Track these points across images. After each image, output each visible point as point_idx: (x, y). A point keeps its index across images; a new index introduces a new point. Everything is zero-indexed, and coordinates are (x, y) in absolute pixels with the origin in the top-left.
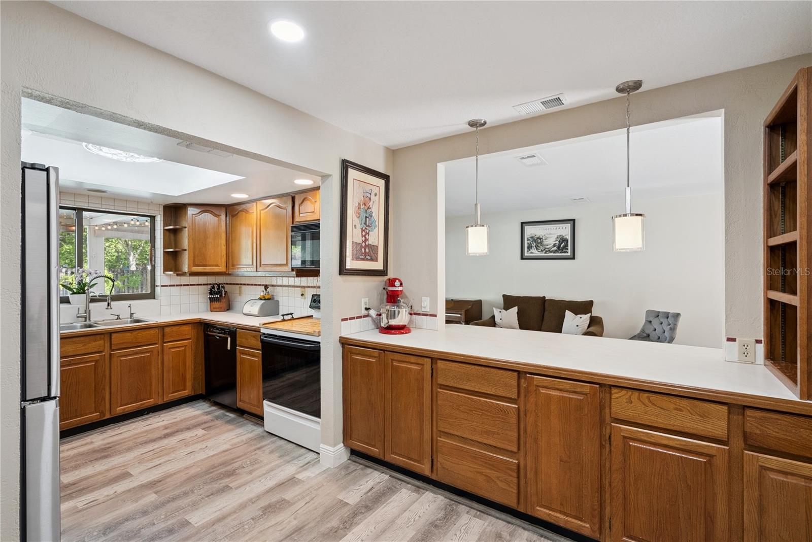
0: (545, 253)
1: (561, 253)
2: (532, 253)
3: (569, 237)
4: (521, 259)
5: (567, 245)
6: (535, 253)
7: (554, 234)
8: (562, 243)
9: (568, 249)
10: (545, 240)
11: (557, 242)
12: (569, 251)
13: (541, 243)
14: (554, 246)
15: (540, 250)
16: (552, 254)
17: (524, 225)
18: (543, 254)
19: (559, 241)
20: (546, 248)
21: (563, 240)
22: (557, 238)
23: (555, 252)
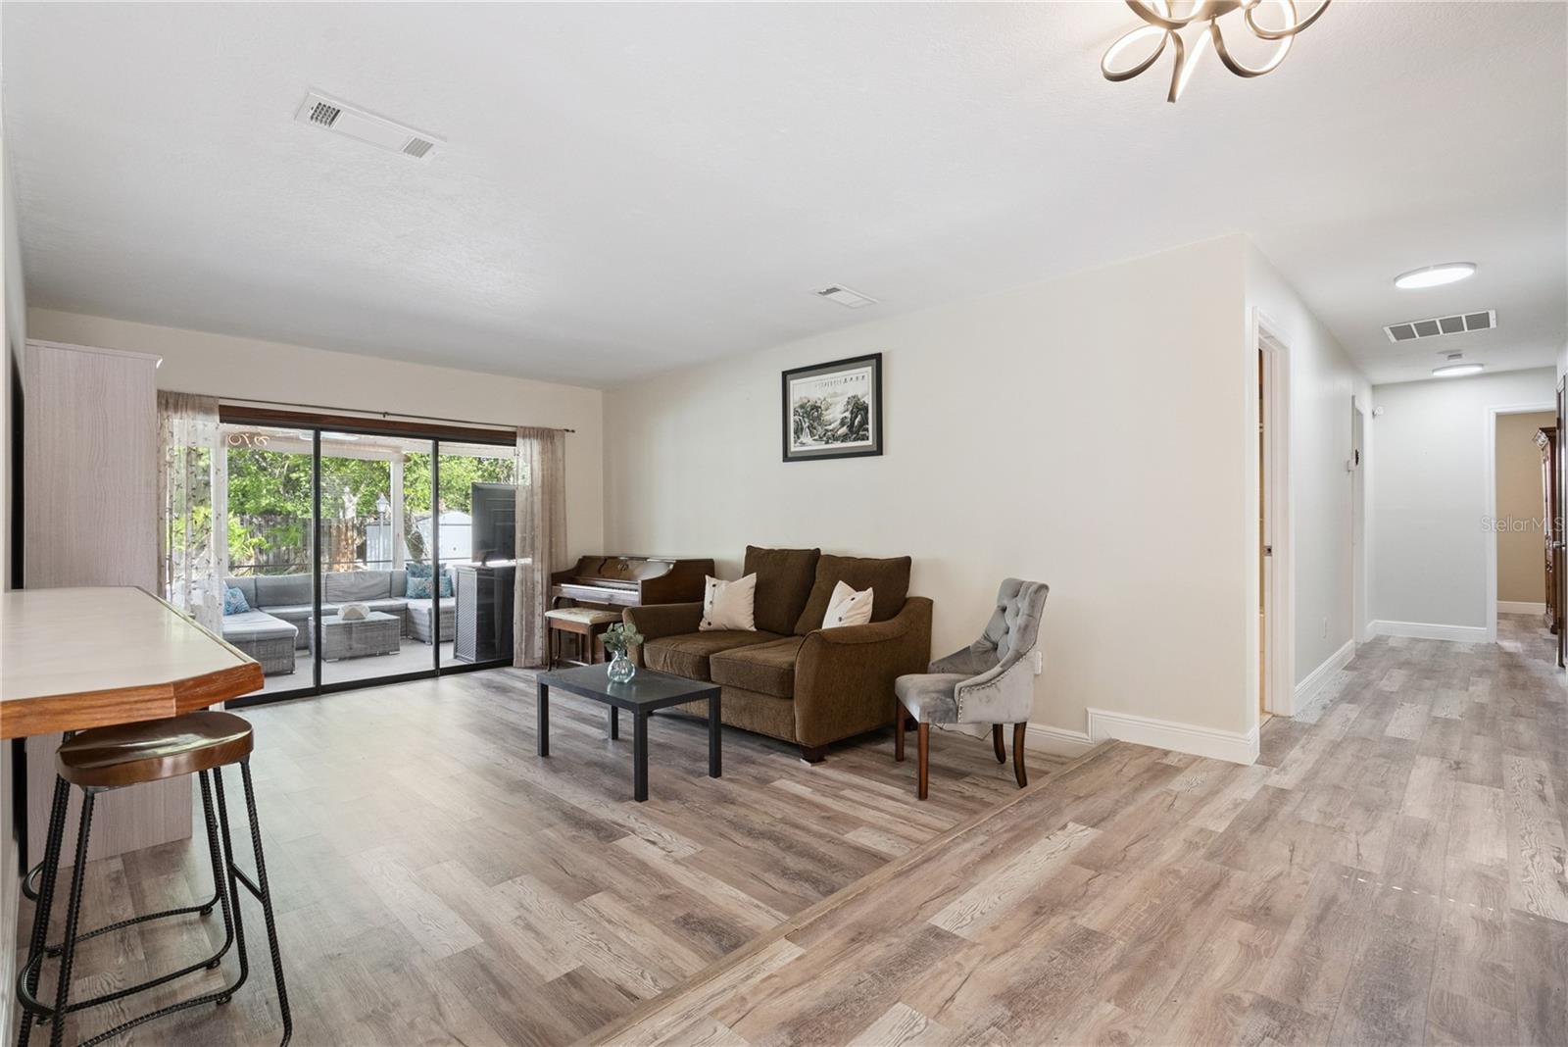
0: (827, 443)
1: (855, 440)
2: (803, 444)
3: (869, 400)
4: (784, 461)
5: (865, 421)
6: (809, 444)
7: (842, 394)
8: (856, 417)
9: (867, 430)
10: (826, 410)
11: (848, 414)
12: (870, 434)
13: (819, 417)
14: (842, 424)
15: (817, 437)
16: (838, 445)
17: (789, 377)
18: (822, 446)
19: (852, 413)
20: (827, 431)
21: (858, 408)
22: (848, 402)
23: (845, 438)
